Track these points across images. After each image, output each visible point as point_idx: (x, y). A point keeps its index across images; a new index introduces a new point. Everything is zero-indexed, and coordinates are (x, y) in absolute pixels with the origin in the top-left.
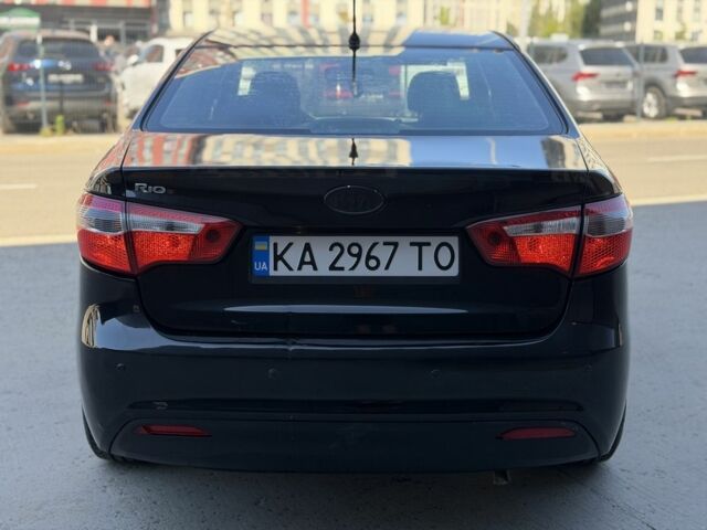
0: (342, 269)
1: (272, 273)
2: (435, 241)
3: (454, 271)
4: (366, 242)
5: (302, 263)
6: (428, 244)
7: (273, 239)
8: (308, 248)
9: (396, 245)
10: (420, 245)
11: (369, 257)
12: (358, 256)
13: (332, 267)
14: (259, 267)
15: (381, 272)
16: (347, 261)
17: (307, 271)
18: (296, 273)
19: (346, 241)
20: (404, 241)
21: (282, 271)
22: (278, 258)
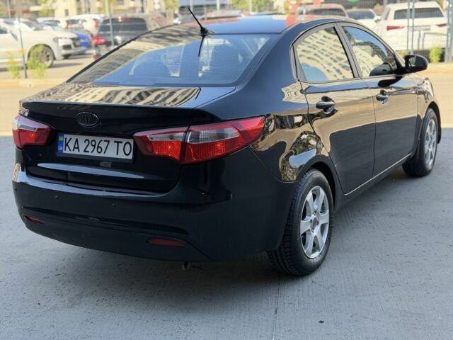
0: (88, 152)
1: (64, 152)
2: (124, 141)
3: (130, 157)
4: (98, 139)
5: (75, 148)
6: (121, 142)
7: (66, 136)
8: (77, 141)
9: (109, 142)
10: (118, 142)
11: (98, 147)
12: (94, 146)
13: (85, 151)
14: (60, 148)
15: (102, 155)
16: (90, 148)
17: (76, 152)
18: (72, 152)
19: (91, 138)
20: (112, 140)
21: (67, 151)
22: (66, 145)
